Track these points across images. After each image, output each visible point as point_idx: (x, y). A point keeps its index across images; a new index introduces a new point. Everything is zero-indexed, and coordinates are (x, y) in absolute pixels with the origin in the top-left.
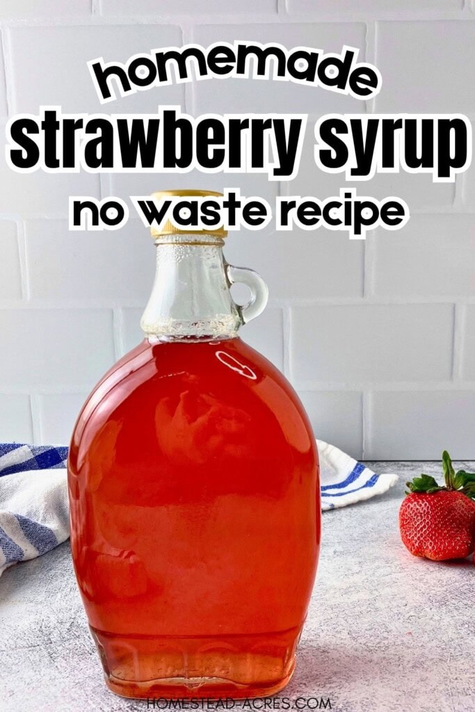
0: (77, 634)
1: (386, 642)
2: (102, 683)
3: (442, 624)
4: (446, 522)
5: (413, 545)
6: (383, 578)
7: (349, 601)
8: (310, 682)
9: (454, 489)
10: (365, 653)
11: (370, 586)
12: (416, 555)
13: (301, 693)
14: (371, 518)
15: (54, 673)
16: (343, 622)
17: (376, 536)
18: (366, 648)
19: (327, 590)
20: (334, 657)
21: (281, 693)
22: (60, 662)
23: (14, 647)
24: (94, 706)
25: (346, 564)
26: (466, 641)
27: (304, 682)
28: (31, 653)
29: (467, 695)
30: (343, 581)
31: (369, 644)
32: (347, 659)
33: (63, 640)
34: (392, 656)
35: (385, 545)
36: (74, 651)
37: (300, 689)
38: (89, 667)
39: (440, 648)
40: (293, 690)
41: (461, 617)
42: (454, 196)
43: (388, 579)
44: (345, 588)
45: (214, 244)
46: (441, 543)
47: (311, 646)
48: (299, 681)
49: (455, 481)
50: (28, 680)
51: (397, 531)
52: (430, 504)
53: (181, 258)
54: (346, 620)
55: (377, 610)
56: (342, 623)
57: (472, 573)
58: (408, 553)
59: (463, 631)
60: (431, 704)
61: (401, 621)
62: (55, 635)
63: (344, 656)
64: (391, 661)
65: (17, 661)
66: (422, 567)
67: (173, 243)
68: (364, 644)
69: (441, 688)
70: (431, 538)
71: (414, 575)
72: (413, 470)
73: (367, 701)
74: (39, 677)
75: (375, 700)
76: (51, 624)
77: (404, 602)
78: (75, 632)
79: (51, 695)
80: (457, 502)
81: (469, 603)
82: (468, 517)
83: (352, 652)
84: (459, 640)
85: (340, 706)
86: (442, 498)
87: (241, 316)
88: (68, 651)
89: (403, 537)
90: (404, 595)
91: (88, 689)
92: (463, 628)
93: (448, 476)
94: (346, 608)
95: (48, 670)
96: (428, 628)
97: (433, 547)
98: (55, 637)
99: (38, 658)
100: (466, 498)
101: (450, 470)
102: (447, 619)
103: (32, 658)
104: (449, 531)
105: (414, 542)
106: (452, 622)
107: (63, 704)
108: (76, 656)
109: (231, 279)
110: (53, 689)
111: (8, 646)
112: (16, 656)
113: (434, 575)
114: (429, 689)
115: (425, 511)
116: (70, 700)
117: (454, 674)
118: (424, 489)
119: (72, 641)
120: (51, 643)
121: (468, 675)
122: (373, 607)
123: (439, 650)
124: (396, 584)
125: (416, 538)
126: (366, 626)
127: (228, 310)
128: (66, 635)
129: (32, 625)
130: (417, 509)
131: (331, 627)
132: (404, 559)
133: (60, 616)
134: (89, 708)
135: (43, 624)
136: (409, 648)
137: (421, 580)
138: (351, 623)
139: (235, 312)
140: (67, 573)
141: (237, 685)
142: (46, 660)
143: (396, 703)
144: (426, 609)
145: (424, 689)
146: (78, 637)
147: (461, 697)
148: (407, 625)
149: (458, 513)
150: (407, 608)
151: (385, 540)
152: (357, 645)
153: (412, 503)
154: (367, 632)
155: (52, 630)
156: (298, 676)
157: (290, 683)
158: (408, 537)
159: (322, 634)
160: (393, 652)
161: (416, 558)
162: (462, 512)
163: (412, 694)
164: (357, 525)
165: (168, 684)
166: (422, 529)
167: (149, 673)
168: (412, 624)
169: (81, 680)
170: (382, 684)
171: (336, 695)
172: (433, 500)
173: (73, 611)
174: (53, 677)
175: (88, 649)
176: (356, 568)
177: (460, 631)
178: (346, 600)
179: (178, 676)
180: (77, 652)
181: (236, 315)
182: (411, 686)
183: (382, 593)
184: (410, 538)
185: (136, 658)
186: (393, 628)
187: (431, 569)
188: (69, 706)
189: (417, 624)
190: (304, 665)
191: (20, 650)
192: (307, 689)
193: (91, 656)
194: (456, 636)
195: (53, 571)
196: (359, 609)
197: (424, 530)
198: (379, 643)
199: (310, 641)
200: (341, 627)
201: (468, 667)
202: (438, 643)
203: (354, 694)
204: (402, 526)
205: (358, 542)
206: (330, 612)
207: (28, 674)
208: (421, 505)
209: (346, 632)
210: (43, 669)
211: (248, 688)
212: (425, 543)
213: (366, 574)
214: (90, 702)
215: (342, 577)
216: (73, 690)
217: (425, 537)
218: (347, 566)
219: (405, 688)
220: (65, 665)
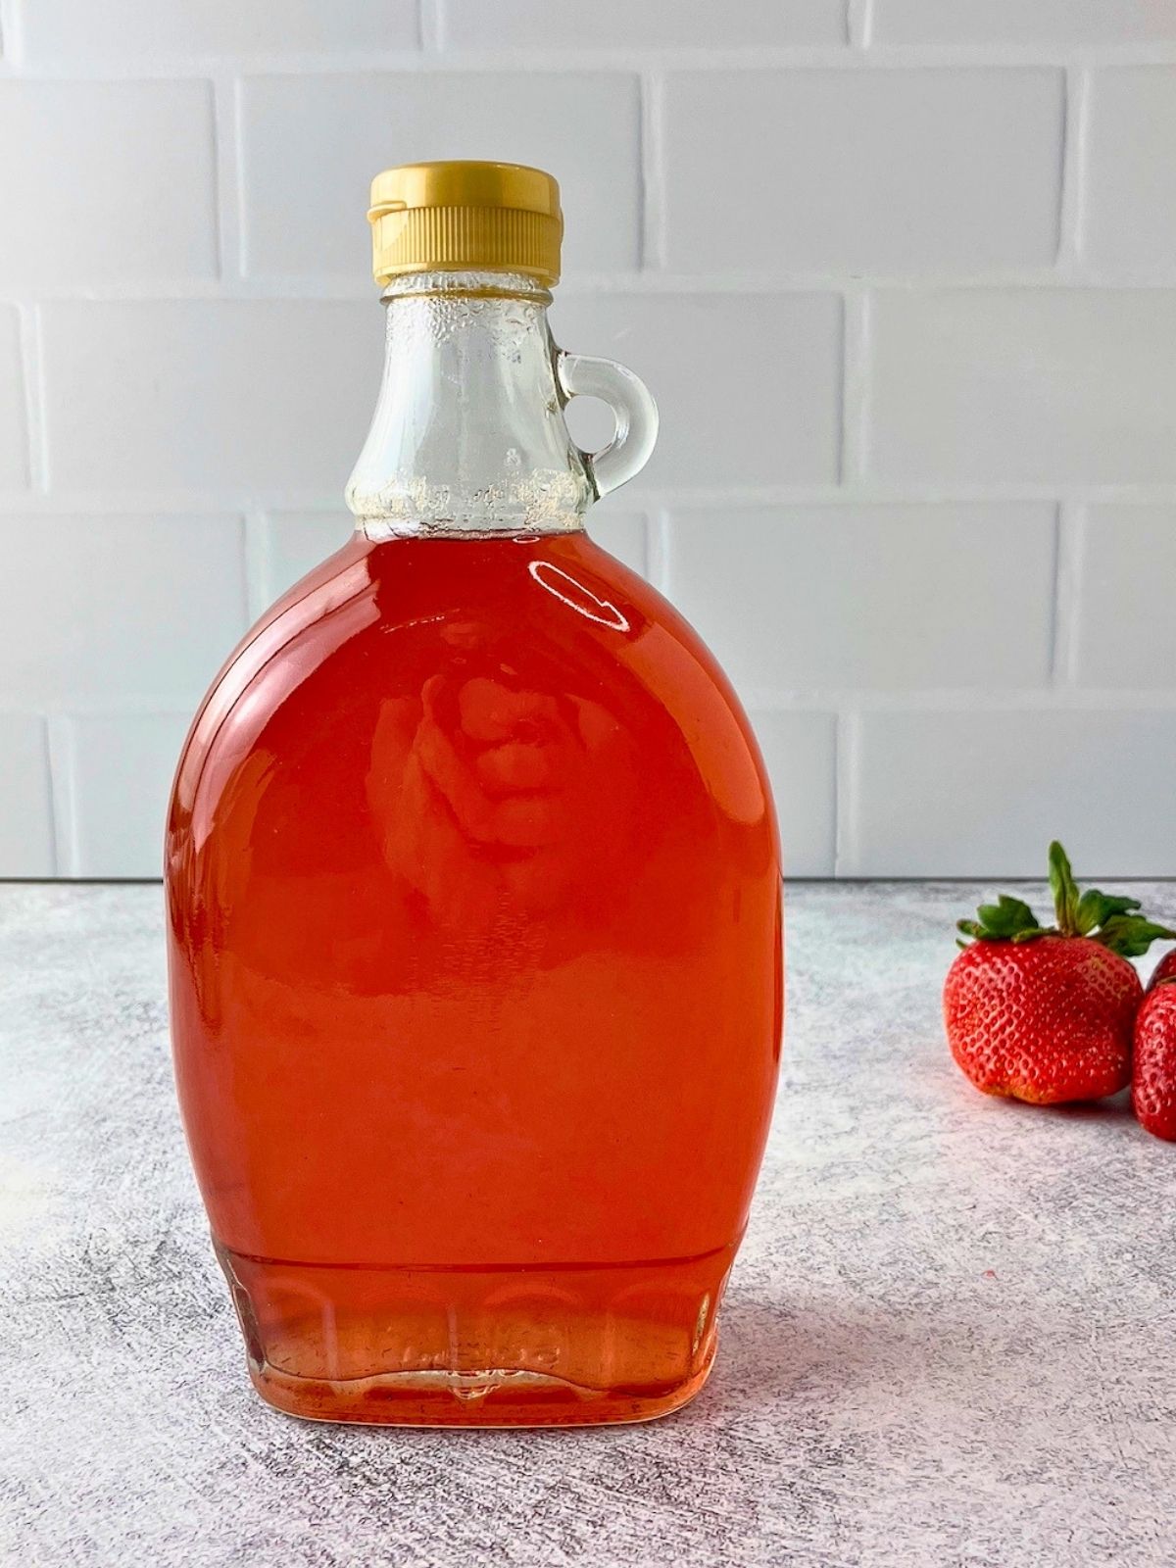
0: (176, 1270)
1: (933, 1293)
2: (242, 1384)
3: (1068, 1252)
4: (1063, 1011)
5: (982, 1067)
6: (913, 1144)
7: (836, 1198)
8: (755, 1385)
9: (1078, 934)
10: (885, 1318)
11: (883, 1163)
12: (988, 1092)
13: (735, 1412)
14: (869, 1010)
15: (125, 1359)
16: (823, 1246)
17: (884, 1049)
18: (886, 1306)
19: (777, 1173)
20: (809, 1327)
21: (686, 1412)
22: (137, 1334)
23: (24, 1296)
24: (227, 1439)
25: (818, 1113)
26: (1130, 1293)
27: (740, 1386)
28: (64, 1311)
29: (1149, 1420)
30: (814, 1150)
31: (892, 1299)
32: (841, 1333)
33: (141, 1282)
34: (953, 1327)
35: (909, 1070)
36: (170, 1310)
37: (732, 1403)
38: (208, 1345)
39: (1069, 1309)
40: (715, 1405)
41: (1112, 1237)
42: (1058, 244)
43: (922, 1146)
44: (820, 1167)
45: (531, 297)
46: (1052, 1061)
47: (751, 1302)
48: (727, 1384)
49: (1080, 913)
50: (61, 1376)
51: (939, 1035)
52: (1022, 967)
53: (448, 331)
54: (830, 1242)
55: (904, 1217)
56: (821, 1248)
57: (1127, 1134)
58: (969, 1087)
59: (1122, 1270)
60: (1059, 1443)
61: (966, 1243)
62: (122, 1270)
63: (834, 1326)
64: (949, 1337)
65: (32, 1331)
66: (1005, 1122)
67: (428, 294)
68: (881, 1298)
69: (1080, 1404)
70: (1027, 1049)
71: (987, 1139)
72: (958, 899)
73: (902, 1431)
74: (87, 1367)
75: (922, 1432)
76: (111, 1245)
77: (969, 1200)
78: (170, 1266)
79: (118, 1410)
80: (1089, 963)
81: (1129, 1202)
82: (1115, 998)
83: (852, 1315)
84: (1114, 1288)
85: (835, 1445)
86: (1050, 952)
87: (590, 477)
88: (155, 1309)
89: (955, 1048)
90: (966, 1185)
91: (210, 1397)
92: (1119, 1262)
93: (1062, 900)
94: (830, 1214)
95: (109, 1352)
96: (1035, 1261)
97: (1032, 1072)
98: (121, 1274)
99: (82, 1324)
100: (1109, 955)
101: (1068, 885)
102: (1077, 1242)
103: (67, 1325)
104: (1069, 1033)
105: (982, 1059)
106: (1093, 1248)
107: (147, 1432)
108: (175, 1321)
109: (566, 386)
110: (123, 1399)
111: (9, 1294)
112: (29, 1318)
113: (1036, 1137)
114: (1051, 1407)
115: (1009, 985)
116: (167, 1424)
117: (1110, 1370)
118: (1006, 932)
119: (162, 1286)
120: (113, 1289)
121: (1146, 1373)
122: (893, 1211)
123: (1066, 1313)
124: (945, 1158)
125: (987, 1051)
126: (881, 1254)
127: (563, 462)
128: (148, 1272)
129: (66, 1247)
130: (991, 980)
131: (794, 1258)
132: (958, 1102)
133: (132, 1228)
134: (214, 1442)
135: (92, 1246)
136: (992, 1307)
137: (1004, 1149)
138: (843, 1247)
139: (577, 469)
140: (145, 1129)
141: (579, 1389)
142: (103, 1329)
143: (974, 1437)
144: (1024, 1216)
145: (1039, 1405)
146: (178, 1276)
147: (1136, 1426)
148: (981, 1253)
149: (1092, 989)
150: (978, 1214)
151: (907, 1058)
152: (864, 1301)
153: (977, 965)
154: (883, 1269)
155: (112, 1259)
156: (725, 1371)
157: (705, 1388)
158: (970, 1049)
159: (773, 1274)
160: (952, 1316)
161: (987, 1098)
162: (1102, 986)
163: (1012, 1418)
164: (837, 1024)
165: (406, 1386)
166: (1002, 1029)
167: (361, 1359)
168: (993, 1250)
169: (190, 1378)
170: (932, 1393)
171: (822, 1417)
172: (1028, 957)
173: (162, 1215)
174: (122, 1369)
175: (204, 1306)
176: (844, 1122)
177: (1113, 1268)
178: (826, 1196)
179: (431, 1367)
180: (176, 1311)
181: (581, 475)
182: (1006, 1397)
183: (914, 1180)
184: (973, 1050)
185: (329, 1323)
186: (949, 1261)
187: (1028, 1124)
188: (165, 1438)
189: (1005, 1250)
190: (736, 1346)
191: (39, 1305)
192: (749, 1403)
193: (212, 1321)
194: (1106, 1279)
195: (108, 1123)
196: (859, 1215)
197: (1008, 1030)
198: (916, 1295)
199: (747, 1290)
200: (820, 1258)
201: (1145, 1354)
202: (1063, 1296)
203: (866, 1416)
204: (953, 1021)
205: (844, 1061)
206: (789, 1221)
207: (62, 1361)
208: (999, 971)
209: (834, 1269)
210: (97, 1351)
211: (603, 1399)
212: (1011, 1062)
213: (869, 1136)
214: (217, 1429)
215: (810, 1142)
216: (175, 1399)
217: (1012, 1048)
218: (819, 1117)
219: (992, 1403)
220: (150, 1341)
